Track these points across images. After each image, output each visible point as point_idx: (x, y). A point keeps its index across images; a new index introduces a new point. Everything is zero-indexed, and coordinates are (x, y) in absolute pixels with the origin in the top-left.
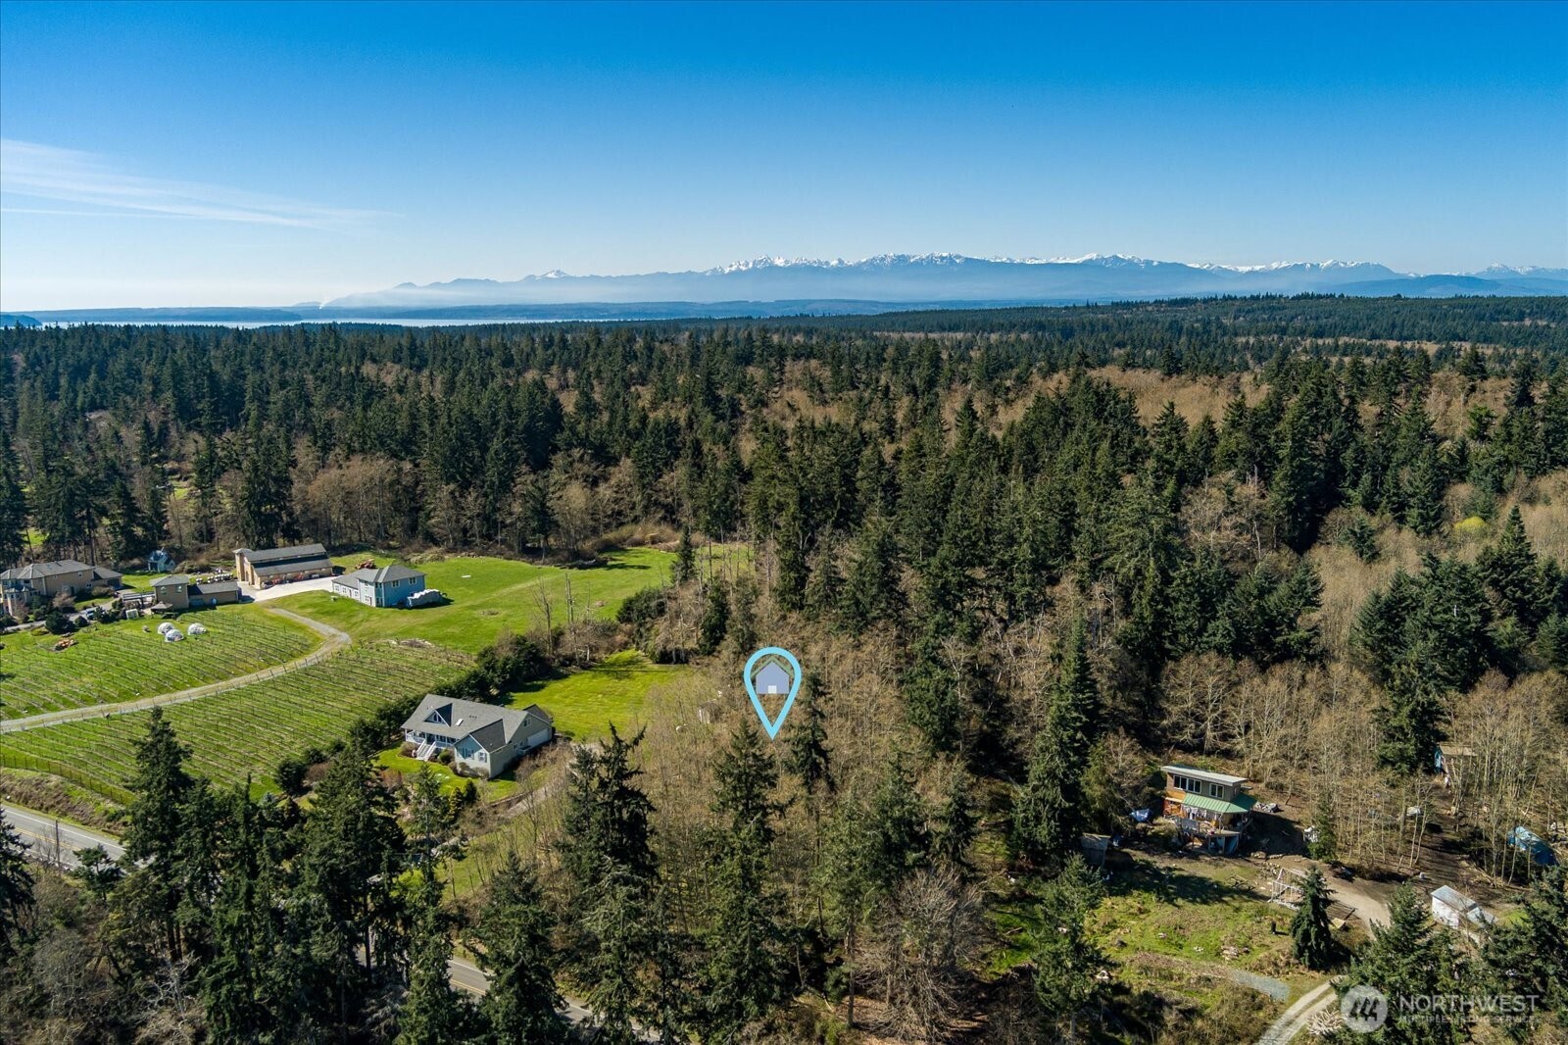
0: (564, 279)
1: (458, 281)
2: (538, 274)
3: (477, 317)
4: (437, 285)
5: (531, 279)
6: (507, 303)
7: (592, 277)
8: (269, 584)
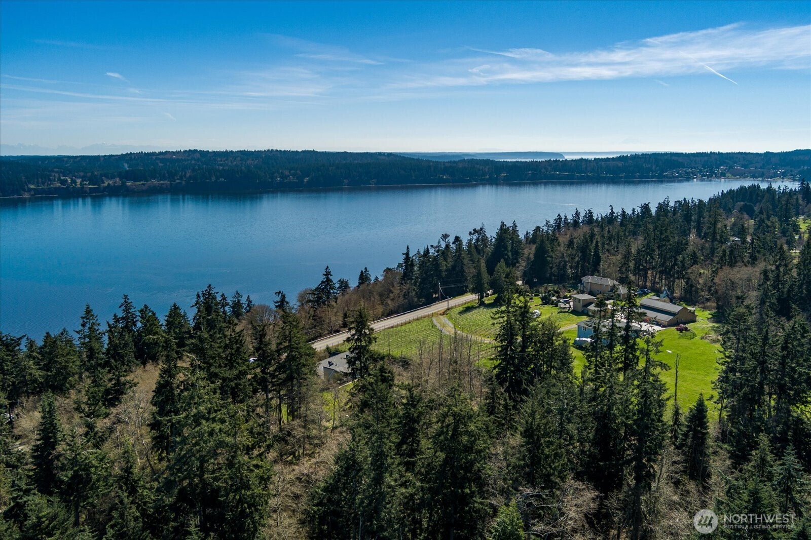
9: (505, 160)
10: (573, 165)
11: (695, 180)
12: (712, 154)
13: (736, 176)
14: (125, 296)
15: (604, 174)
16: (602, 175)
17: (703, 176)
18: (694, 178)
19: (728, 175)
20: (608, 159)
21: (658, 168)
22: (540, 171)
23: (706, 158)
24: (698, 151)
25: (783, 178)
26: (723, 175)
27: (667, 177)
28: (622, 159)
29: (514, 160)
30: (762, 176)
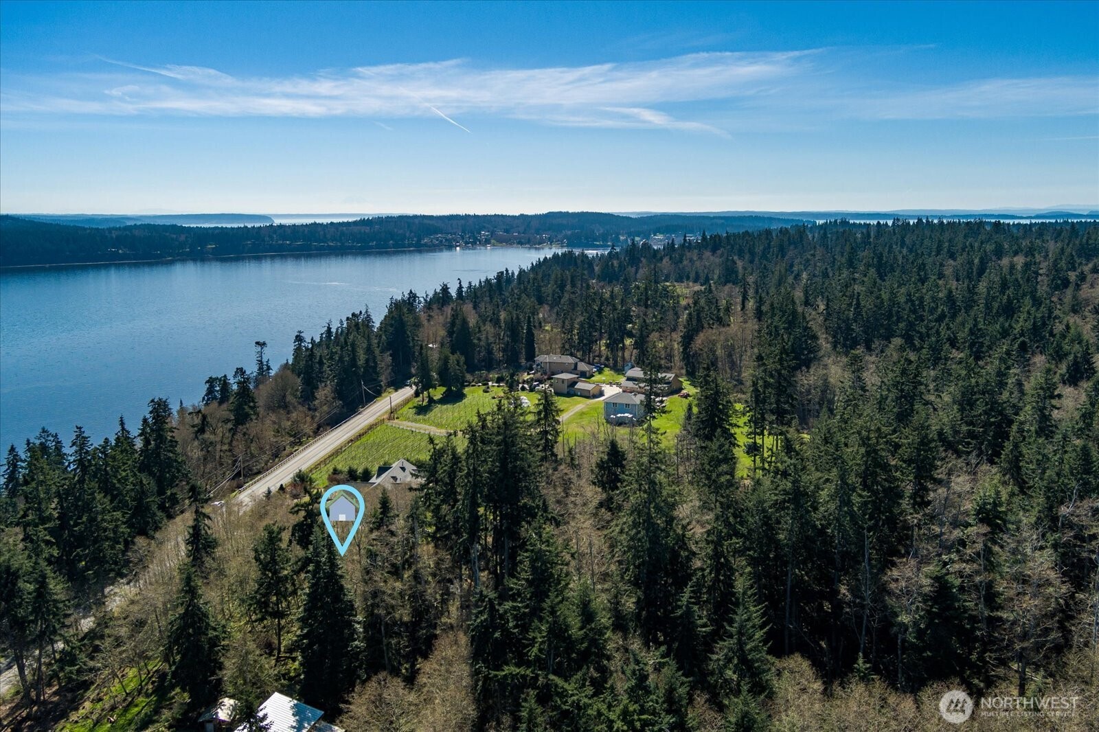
9: (199, 226)
10: (306, 231)
11: (458, 248)
12: (467, 217)
13: (501, 243)
14: (77, 428)
15: (349, 243)
16: (347, 244)
17: (467, 243)
18: (457, 246)
19: (493, 241)
20: (348, 224)
21: (413, 234)
22: (263, 240)
23: (463, 222)
24: (451, 213)
25: (551, 244)
26: (487, 242)
27: (425, 245)
28: (365, 222)
29: (212, 226)
30: (529, 242)
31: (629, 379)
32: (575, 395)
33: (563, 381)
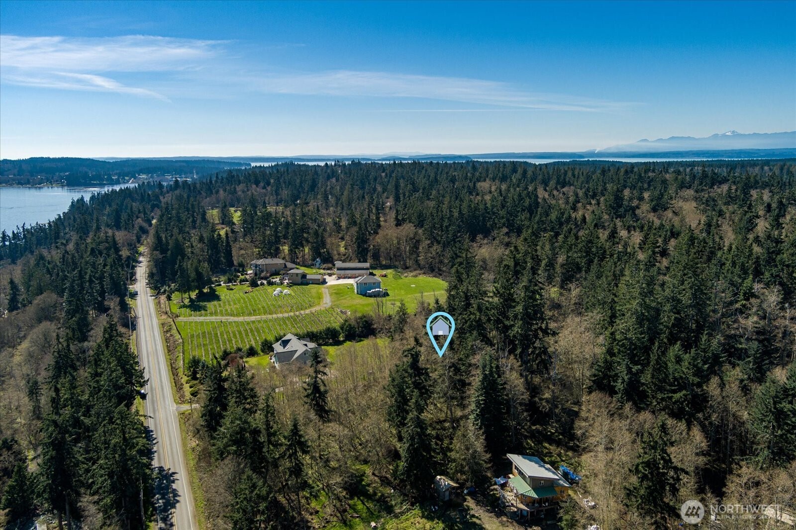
0: (736, 135)
1: (673, 138)
2: (720, 133)
3: (677, 157)
4: (660, 140)
5: (715, 136)
6: (695, 149)
7: (754, 134)
8: (339, 278)
30: (28, 183)
31: (338, 269)
32: (307, 284)
33: (297, 274)
